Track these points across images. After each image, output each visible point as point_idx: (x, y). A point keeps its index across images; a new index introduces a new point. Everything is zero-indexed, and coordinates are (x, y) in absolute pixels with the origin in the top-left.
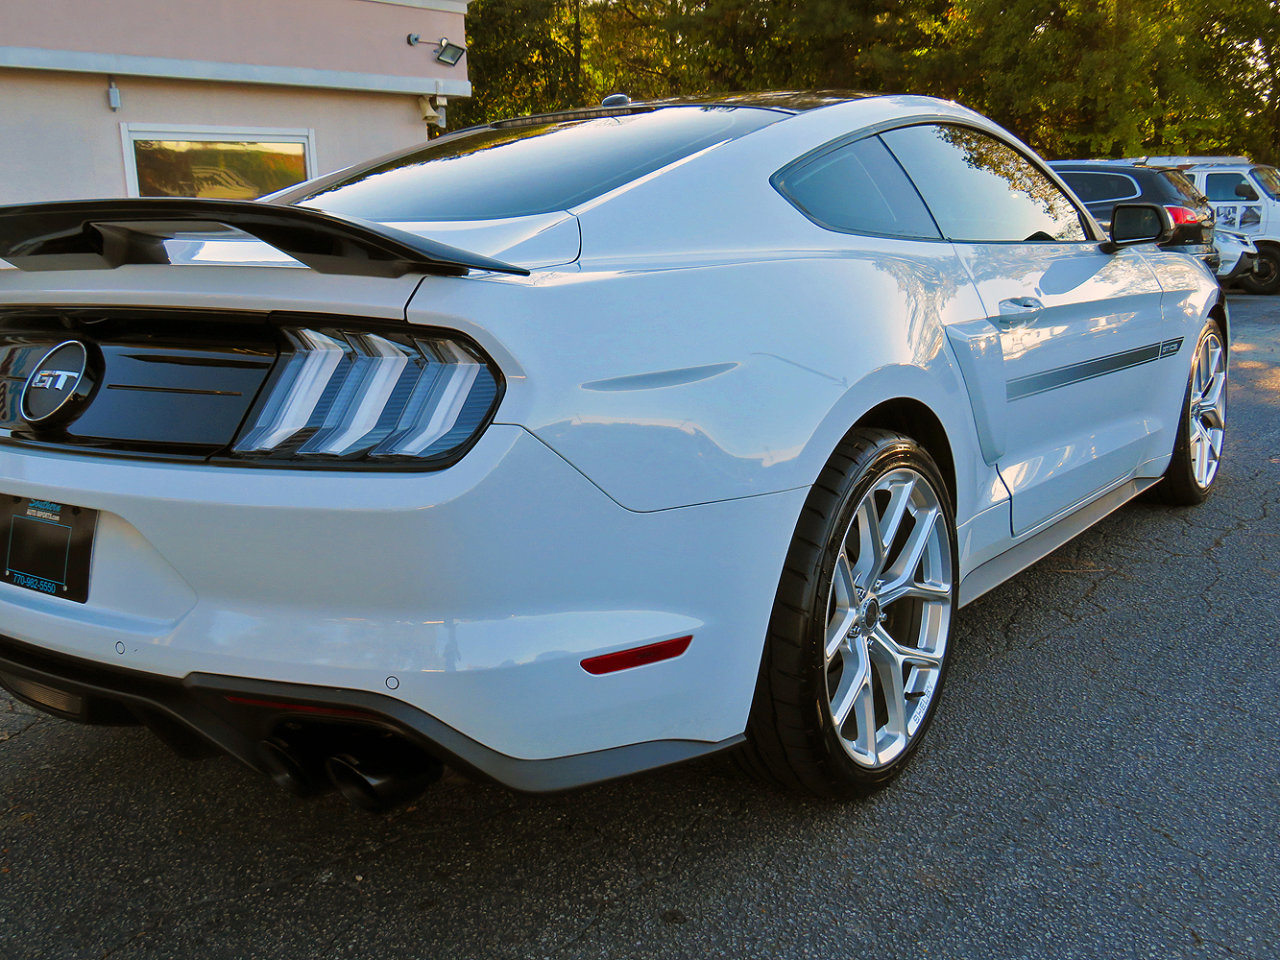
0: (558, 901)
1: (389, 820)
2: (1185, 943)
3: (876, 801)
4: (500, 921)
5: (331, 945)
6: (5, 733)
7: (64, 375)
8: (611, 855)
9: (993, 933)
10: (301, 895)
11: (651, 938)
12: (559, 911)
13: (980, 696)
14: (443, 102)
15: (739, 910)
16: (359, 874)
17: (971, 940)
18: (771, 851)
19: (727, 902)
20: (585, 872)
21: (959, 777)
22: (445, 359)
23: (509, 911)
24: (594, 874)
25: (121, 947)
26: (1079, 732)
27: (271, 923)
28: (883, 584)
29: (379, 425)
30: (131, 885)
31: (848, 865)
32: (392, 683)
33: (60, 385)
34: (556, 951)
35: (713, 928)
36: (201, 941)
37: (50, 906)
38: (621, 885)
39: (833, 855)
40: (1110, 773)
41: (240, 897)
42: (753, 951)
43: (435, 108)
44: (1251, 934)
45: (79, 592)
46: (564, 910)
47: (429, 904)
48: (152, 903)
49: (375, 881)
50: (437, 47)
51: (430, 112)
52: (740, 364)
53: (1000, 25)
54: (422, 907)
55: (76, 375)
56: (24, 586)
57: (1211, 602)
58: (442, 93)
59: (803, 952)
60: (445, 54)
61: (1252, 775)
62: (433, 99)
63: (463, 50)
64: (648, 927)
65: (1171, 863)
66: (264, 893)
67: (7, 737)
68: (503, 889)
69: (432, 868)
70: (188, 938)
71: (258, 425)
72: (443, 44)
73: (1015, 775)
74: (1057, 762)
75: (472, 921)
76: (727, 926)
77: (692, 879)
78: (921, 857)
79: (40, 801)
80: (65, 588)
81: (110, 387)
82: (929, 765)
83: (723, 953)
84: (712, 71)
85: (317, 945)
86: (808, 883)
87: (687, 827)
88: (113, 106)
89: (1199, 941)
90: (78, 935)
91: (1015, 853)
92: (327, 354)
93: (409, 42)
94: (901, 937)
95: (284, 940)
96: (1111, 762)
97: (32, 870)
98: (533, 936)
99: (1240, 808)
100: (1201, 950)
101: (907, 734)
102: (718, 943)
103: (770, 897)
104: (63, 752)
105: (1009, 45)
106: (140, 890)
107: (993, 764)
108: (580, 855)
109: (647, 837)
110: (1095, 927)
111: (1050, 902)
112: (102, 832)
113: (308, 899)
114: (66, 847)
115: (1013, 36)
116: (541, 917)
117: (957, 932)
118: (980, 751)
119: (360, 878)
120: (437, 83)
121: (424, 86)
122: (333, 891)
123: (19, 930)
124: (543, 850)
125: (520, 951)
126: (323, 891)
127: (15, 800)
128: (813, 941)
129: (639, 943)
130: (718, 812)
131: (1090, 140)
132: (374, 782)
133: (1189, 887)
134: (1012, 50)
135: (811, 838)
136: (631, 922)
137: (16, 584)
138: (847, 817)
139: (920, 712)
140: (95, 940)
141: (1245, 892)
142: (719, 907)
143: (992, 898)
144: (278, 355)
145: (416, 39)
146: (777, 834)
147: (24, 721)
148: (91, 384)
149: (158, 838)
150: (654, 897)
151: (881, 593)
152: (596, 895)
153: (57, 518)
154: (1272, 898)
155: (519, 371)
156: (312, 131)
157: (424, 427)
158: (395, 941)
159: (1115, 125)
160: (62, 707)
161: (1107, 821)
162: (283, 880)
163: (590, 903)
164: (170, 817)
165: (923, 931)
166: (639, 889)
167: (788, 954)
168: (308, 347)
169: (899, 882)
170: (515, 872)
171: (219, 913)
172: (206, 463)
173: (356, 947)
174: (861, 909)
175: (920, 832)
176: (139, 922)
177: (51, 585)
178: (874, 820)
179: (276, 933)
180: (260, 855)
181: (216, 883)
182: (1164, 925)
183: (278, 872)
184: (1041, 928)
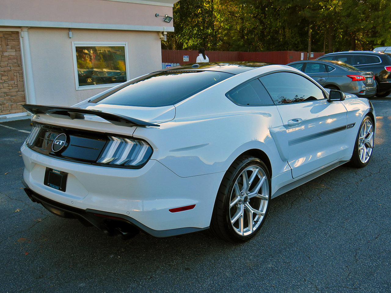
0: (162, 264)
1: (128, 244)
2: (302, 281)
3: (242, 246)
4: (149, 268)
5: (111, 271)
6: (41, 219)
7: (61, 142)
8: (177, 255)
9: (258, 276)
10: (106, 260)
11: (181, 273)
12: (162, 266)
13: (278, 221)
14: (166, 33)
15: (203, 268)
16: (119, 256)
17: (253, 278)
18: (214, 256)
19: (200, 267)
20: (170, 258)
21: (265, 241)
22: (141, 145)
23: (151, 266)
24: (172, 259)
25: (66, 269)
26: (299, 231)
27: (99, 265)
28: (250, 193)
29: (127, 158)
30: (69, 256)
31: (231, 260)
32: (128, 213)
33: (61, 144)
34: (160, 275)
35: (196, 272)
36: (83, 268)
37: (51, 260)
38: (178, 261)
39: (228, 257)
40: (302, 242)
41: (93, 260)
42: (203, 277)
43: (163, 35)
44: (318, 280)
45: (64, 189)
46: (163, 266)
47: (134, 263)
48: (73, 260)
49: (122, 258)
50: (164, 17)
51: (162, 36)
52: (210, 144)
53: (345, 3)
54: (132, 264)
55: (64, 142)
56: (52, 187)
57: (350, 198)
58: (165, 31)
59: (214, 278)
60: (166, 19)
61: (338, 244)
62: (163, 33)
63: (172, 18)
64: (181, 271)
65: (307, 263)
66: (98, 259)
67: (41, 220)
68: (151, 261)
69: (136, 255)
70: (81, 267)
71: (102, 157)
72: (166, 16)
73: (279, 241)
74: (290, 238)
75: (142, 267)
76: (199, 272)
77: (194, 261)
78: (249, 259)
79: (49, 236)
80: (61, 189)
81: (71, 145)
82: (258, 238)
83: (196, 277)
84: (254, 16)
85: (108, 271)
86: (220, 263)
87: (196, 249)
88: (70, 37)
89: (305, 281)
90: (57, 266)
91: (271, 259)
92: (117, 142)
93: (156, 16)
94: (237, 276)
95: (101, 269)
96: (304, 239)
97: (47, 252)
98: (155, 271)
99: (330, 251)
100: (305, 283)
101: (253, 230)
102: (196, 275)
103: (210, 266)
104: (54, 224)
105: (348, 10)
106: (71, 257)
107: (274, 238)
108: (170, 254)
109: (186, 251)
110: (283, 276)
111: (275, 270)
112: (63, 244)
113: (107, 261)
114: (55, 247)
115: (350, 7)
116: (158, 267)
117: (250, 276)
118: (272, 235)
119: (119, 257)
120: (164, 28)
121: (160, 29)
122: (113, 259)
123: (44, 264)
124: (161, 253)
125: (152, 274)
126: (111, 259)
127: (43, 236)
128: (217, 276)
129: (178, 274)
130: (204, 246)
131: (374, 40)
132: (124, 233)
133: (309, 269)
134: (349, 11)
135: (224, 253)
136: (178, 270)
137: (50, 187)
138: (234, 249)
139: (257, 226)
140: (61, 267)
141: (321, 271)
142: (198, 267)
143: (261, 269)
144: (107, 141)
145: (158, 15)
146: (216, 252)
147: (45, 217)
148: (67, 144)
149: (75, 246)
150: (184, 265)
151: (249, 195)
152: (171, 263)
153: (59, 173)
154: (327, 273)
155: (156, 148)
156: (127, 43)
157: (136, 159)
158: (125, 271)
159: (382, 36)
160: (59, 214)
161: (296, 253)
162: (102, 256)
163: (170, 265)
164: (78, 241)
165: (243, 275)
166: (181, 263)
167: (211, 278)
168: (113, 140)
169: (241, 264)
170: (154, 257)
171: (88, 263)
172: (91, 164)
173: (116, 271)
174: (230, 270)
175: (250, 253)
176: (70, 264)
177: (58, 187)
178: (240, 250)
179: (100, 268)
180: (98, 251)
181: (88, 256)
182: (299, 277)
183: (102, 254)
184: (270, 276)
